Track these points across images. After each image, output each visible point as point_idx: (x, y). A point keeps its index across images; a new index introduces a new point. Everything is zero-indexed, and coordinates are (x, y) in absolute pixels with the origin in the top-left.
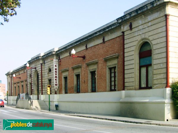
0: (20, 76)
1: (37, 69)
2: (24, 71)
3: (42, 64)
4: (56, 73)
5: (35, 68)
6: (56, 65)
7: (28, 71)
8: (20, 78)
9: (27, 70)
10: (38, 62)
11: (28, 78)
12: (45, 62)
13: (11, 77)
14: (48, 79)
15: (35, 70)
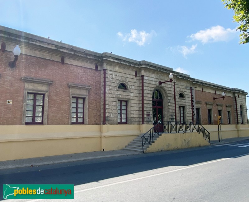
4: (193, 102)
11: (109, 88)
14: (180, 105)
15: (158, 85)
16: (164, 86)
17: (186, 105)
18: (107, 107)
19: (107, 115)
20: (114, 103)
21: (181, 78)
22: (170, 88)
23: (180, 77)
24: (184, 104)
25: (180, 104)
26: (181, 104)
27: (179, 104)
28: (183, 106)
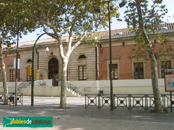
4: (98, 60)
6: (98, 53)
7: (22, 55)
15: (50, 55)
16: (56, 54)
17: (87, 64)
18: (20, 73)
19: (20, 77)
20: (24, 71)
24: (84, 63)
26: (80, 64)
27: (77, 65)
28: (82, 65)
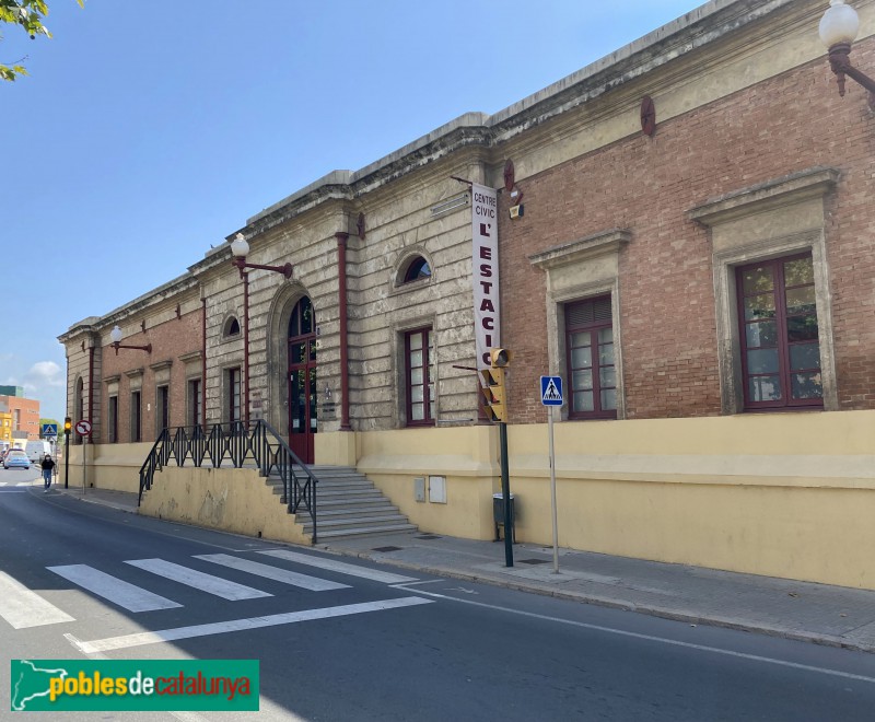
0: (152, 338)
1: (298, 273)
2: (178, 311)
3: (342, 237)
4: (486, 279)
5: (286, 271)
6: (483, 227)
7: (210, 302)
8: (148, 349)
9: (204, 300)
10: (308, 227)
11: (209, 343)
12: (371, 223)
13: (92, 350)
14: (398, 328)
15: (281, 283)
16: (302, 273)
17: (434, 315)
18: (207, 394)
20: (216, 381)
21: (377, 184)
22: (325, 268)
23: (368, 189)
24: (423, 310)
25: (400, 324)
26: (404, 318)
28: (420, 324)
